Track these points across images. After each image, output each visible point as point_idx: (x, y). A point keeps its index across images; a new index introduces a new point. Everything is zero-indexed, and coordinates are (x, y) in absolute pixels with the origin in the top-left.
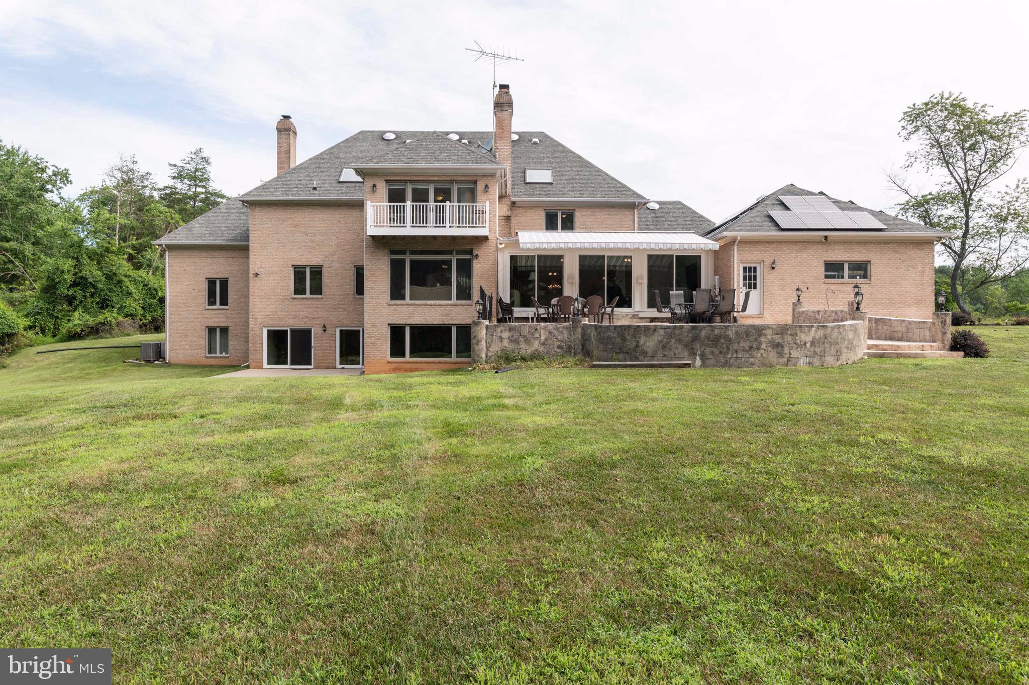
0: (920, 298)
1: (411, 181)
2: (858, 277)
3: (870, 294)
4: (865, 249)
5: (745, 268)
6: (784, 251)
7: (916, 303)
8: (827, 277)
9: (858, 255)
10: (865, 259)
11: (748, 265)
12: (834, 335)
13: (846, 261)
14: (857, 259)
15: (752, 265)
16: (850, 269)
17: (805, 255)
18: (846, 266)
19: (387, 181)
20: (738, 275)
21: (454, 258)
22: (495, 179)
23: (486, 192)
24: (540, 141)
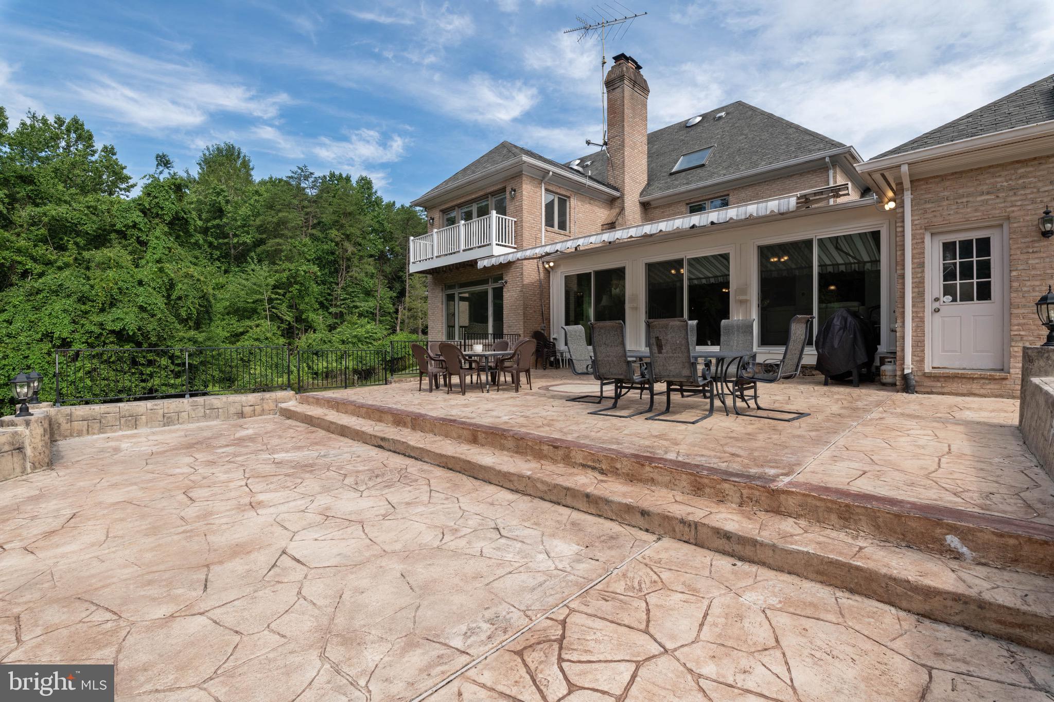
1: (460, 206)
5: (948, 247)
11: (958, 237)
15: (973, 236)
19: (443, 211)
20: (920, 266)
21: (490, 288)
22: (524, 178)
23: (513, 198)
24: (727, 114)
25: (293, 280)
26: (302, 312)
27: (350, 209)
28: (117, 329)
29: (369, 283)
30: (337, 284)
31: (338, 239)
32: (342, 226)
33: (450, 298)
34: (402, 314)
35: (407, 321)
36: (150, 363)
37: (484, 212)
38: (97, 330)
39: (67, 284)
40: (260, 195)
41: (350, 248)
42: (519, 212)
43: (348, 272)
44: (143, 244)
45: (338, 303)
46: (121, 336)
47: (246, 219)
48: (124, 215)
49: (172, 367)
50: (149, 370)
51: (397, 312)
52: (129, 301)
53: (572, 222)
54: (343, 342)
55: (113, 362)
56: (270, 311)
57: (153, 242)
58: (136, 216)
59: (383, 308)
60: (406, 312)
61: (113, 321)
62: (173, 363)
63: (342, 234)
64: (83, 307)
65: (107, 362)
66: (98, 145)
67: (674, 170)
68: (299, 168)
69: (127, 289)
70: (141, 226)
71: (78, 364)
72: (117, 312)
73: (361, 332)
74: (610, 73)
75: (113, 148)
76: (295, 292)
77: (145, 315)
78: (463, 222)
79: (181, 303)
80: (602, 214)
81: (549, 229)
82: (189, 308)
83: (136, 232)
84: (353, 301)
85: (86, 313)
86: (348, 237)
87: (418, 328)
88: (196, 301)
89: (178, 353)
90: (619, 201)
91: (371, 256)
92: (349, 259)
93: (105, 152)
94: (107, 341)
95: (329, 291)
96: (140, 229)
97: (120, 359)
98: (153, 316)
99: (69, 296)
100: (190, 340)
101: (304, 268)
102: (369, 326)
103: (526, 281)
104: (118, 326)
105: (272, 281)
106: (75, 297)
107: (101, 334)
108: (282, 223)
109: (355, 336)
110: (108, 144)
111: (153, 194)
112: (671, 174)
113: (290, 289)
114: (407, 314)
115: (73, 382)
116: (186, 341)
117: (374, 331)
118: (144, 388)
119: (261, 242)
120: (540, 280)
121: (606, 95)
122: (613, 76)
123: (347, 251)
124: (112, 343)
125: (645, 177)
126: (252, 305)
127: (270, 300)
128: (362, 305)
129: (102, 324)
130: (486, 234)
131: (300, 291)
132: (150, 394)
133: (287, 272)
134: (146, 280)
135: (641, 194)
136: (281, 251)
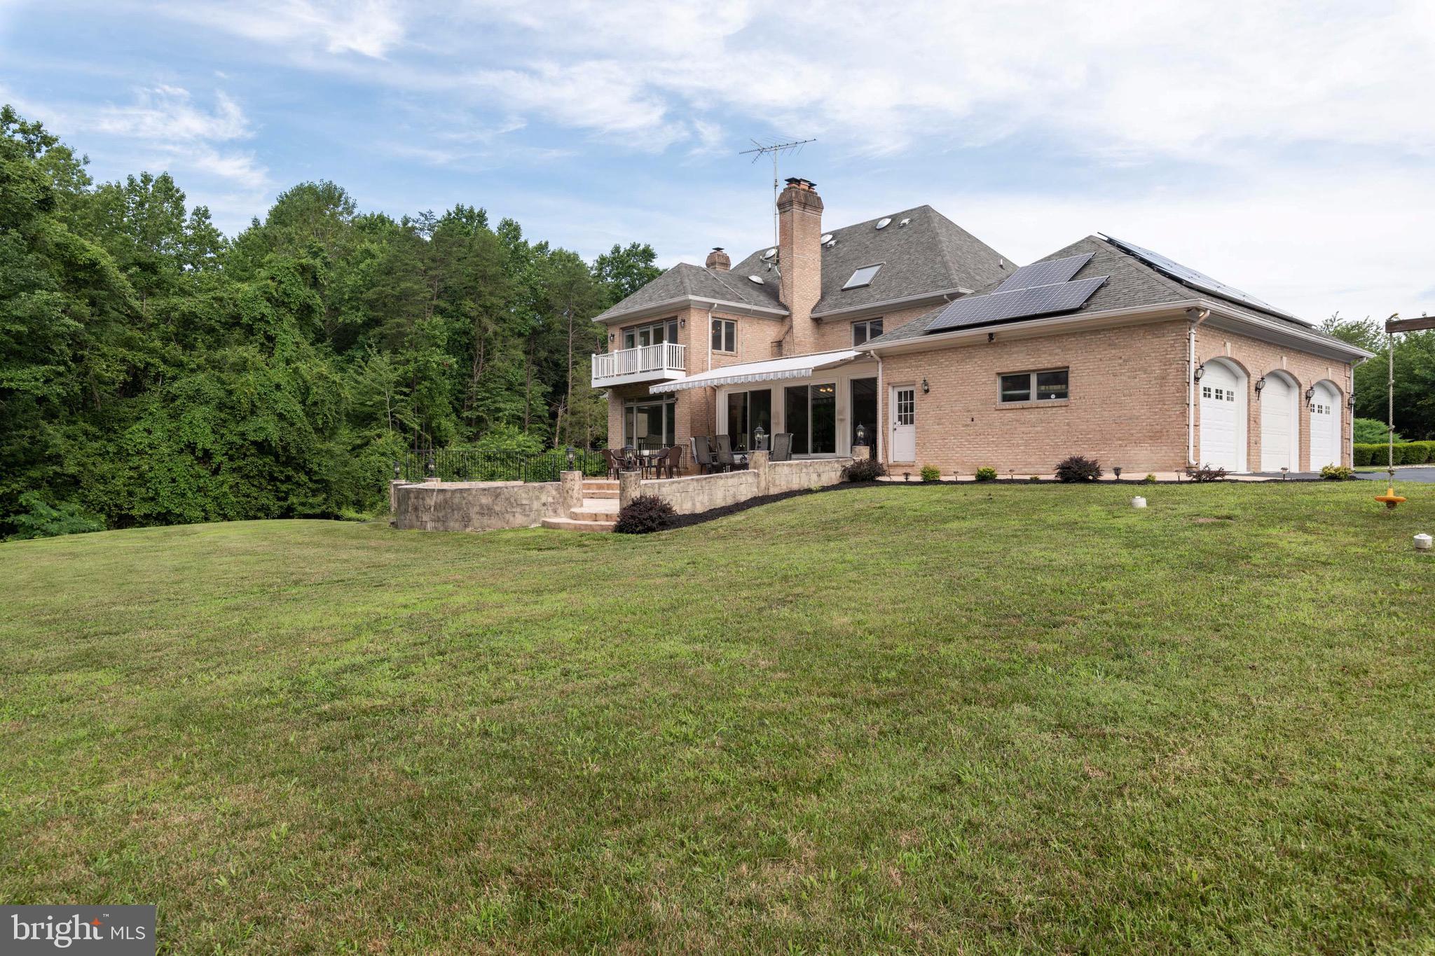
0: (1159, 427)
1: (638, 326)
2: (1053, 396)
3: (1068, 424)
4: (1059, 347)
5: (900, 394)
6: (942, 363)
7: (1151, 438)
8: (1006, 398)
9: (1048, 359)
10: (1059, 364)
11: (903, 389)
12: (456, 500)
13: (1034, 371)
14: (1049, 366)
15: (908, 389)
16: (1040, 383)
17: (969, 367)
18: (1034, 380)
19: (623, 329)
20: (886, 405)
21: (664, 404)
22: (692, 311)
23: (683, 327)
24: (911, 221)
25: (422, 374)
26: (431, 418)
27: (492, 270)
28: (259, 440)
29: (518, 375)
30: (471, 376)
31: (474, 314)
32: (480, 295)
33: (629, 411)
34: (563, 418)
35: (569, 430)
36: (288, 478)
37: (659, 340)
38: (239, 442)
39: (206, 389)
40: (373, 257)
41: (492, 327)
42: (688, 339)
43: (489, 360)
44: (270, 339)
45: (475, 405)
46: (263, 447)
47: (356, 290)
48: (251, 305)
49: (311, 485)
50: (284, 487)
51: (554, 416)
52: (267, 408)
53: (739, 343)
54: (489, 458)
55: (252, 477)
56: (392, 417)
57: (282, 337)
58: (265, 308)
59: (536, 411)
60: (568, 416)
61: (255, 431)
62: (311, 480)
63: (480, 306)
64: (223, 415)
65: (247, 477)
66: (189, 205)
67: (846, 286)
68: (422, 214)
69: (266, 394)
70: (270, 318)
71: (220, 478)
72: (257, 421)
73: (510, 445)
74: (782, 195)
75: (206, 211)
76: (424, 391)
77: (285, 424)
78: (640, 347)
79: (317, 409)
80: (771, 332)
81: (715, 351)
82: (326, 415)
83: (262, 325)
84: (494, 402)
85: (225, 421)
86: (487, 310)
87: (585, 440)
89: (316, 468)
90: (788, 319)
91: (520, 335)
92: (488, 341)
93: (197, 215)
94: (248, 453)
95: (460, 387)
96: (268, 322)
97: (261, 474)
98: (292, 425)
99: (207, 402)
101: (437, 358)
102: (520, 438)
103: (694, 399)
104: (260, 437)
105: (394, 377)
106: (213, 404)
107: (242, 446)
108: (404, 296)
109: (505, 451)
110: (201, 206)
111: (279, 278)
112: (843, 290)
113: (417, 387)
114: (569, 419)
115: (216, 498)
117: (528, 444)
118: (281, 507)
119: (377, 322)
120: (706, 397)
121: (778, 216)
122: (784, 199)
123: (486, 330)
124: (252, 455)
125: (819, 293)
126: (370, 409)
127: (393, 402)
128: (508, 407)
129: (244, 434)
130: (658, 358)
131: (430, 389)
132: (287, 514)
133: (412, 363)
134: (283, 383)
135: (813, 310)
136: (405, 335)
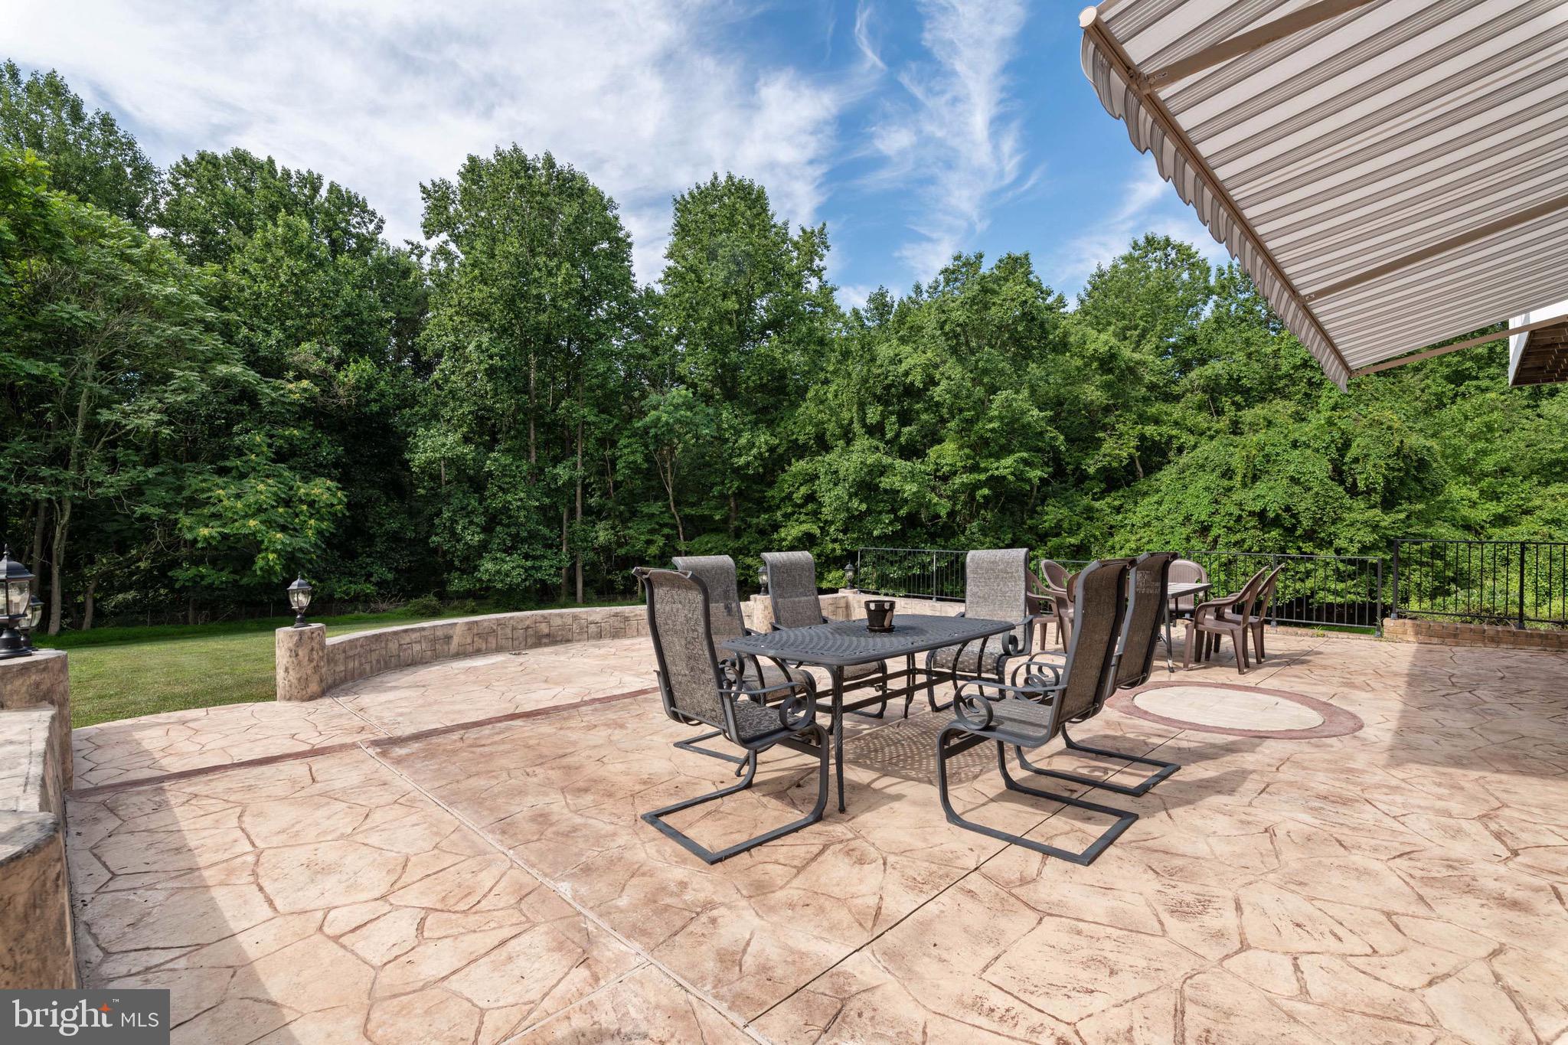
28: (1257, 509)
36: (1306, 557)
38: (1237, 512)
39: (1214, 456)
46: (1262, 518)
52: (1278, 471)
61: (1254, 499)
64: (1226, 483)
69: (1278, 454)
72: (1261, 487)
77: (1297, 489)
79: (1358, 468)
82: (1371, 474)
85: (1229, 490)
88: (1382, 463)
94: (1248, 525)
98: (1308, 489)
99: (1214, 470)
100: (1365, 523)
104: (1259, 506)
106: (1218, 472)
107: (1241, 516)
116: (1359, 525)
129: (1243, 504)
134: (1304, 439)
